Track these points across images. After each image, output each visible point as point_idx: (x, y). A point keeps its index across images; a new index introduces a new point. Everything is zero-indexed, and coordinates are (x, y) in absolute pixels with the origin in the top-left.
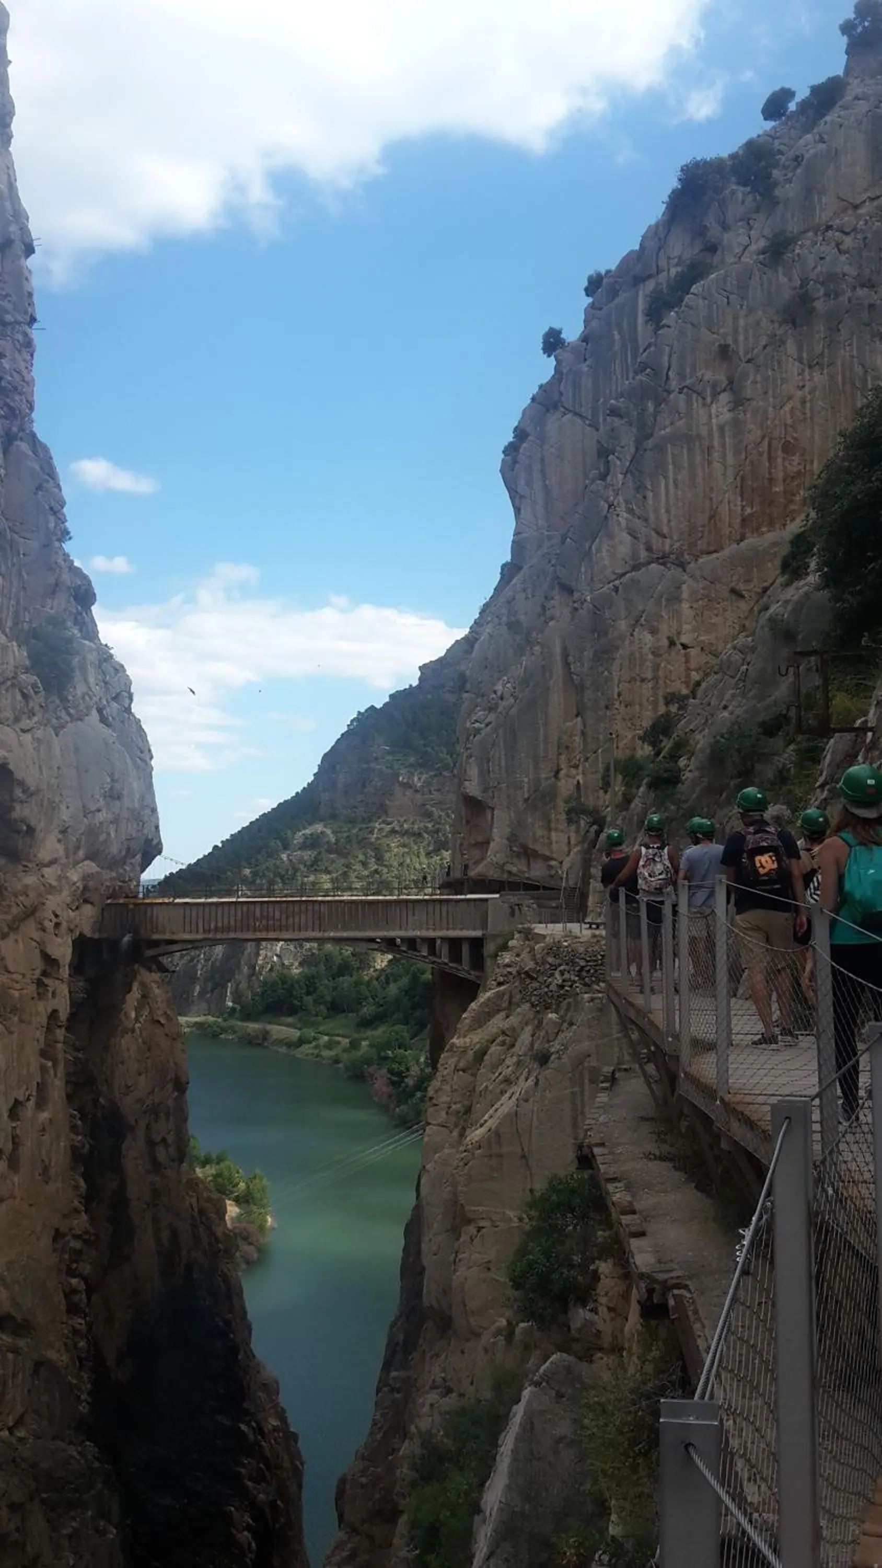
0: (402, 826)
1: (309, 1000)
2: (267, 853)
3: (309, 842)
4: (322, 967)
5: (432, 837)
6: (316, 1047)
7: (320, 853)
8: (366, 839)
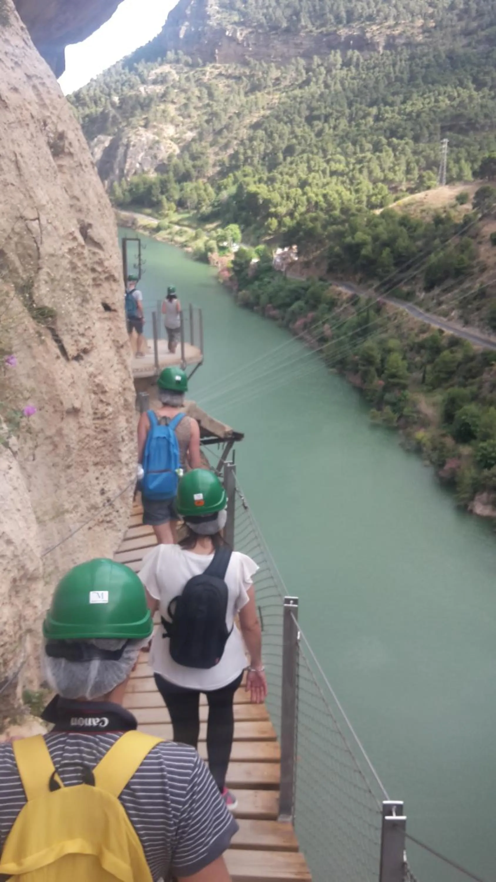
0: (227, 71)
1: (164, 198)
2: (129, 85)
3: (160, 79)
4: (171, 174)
5: (249, 80)
6: (170, 233)
7: (167, 88)
8: (200, 79)
